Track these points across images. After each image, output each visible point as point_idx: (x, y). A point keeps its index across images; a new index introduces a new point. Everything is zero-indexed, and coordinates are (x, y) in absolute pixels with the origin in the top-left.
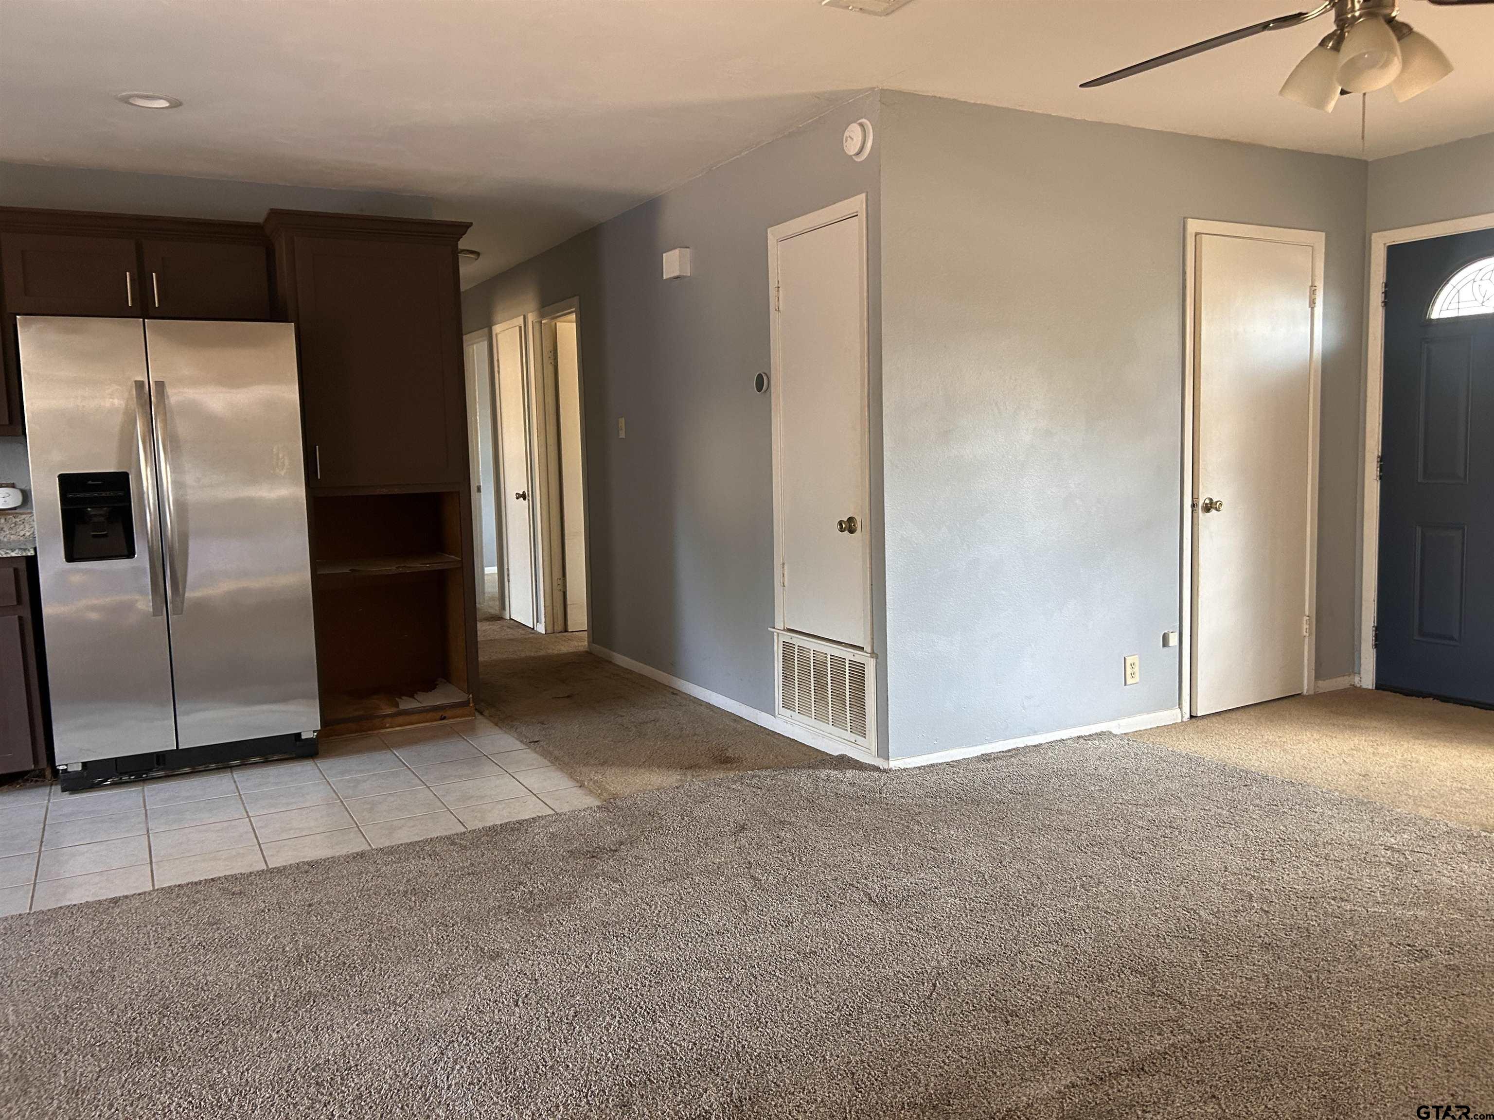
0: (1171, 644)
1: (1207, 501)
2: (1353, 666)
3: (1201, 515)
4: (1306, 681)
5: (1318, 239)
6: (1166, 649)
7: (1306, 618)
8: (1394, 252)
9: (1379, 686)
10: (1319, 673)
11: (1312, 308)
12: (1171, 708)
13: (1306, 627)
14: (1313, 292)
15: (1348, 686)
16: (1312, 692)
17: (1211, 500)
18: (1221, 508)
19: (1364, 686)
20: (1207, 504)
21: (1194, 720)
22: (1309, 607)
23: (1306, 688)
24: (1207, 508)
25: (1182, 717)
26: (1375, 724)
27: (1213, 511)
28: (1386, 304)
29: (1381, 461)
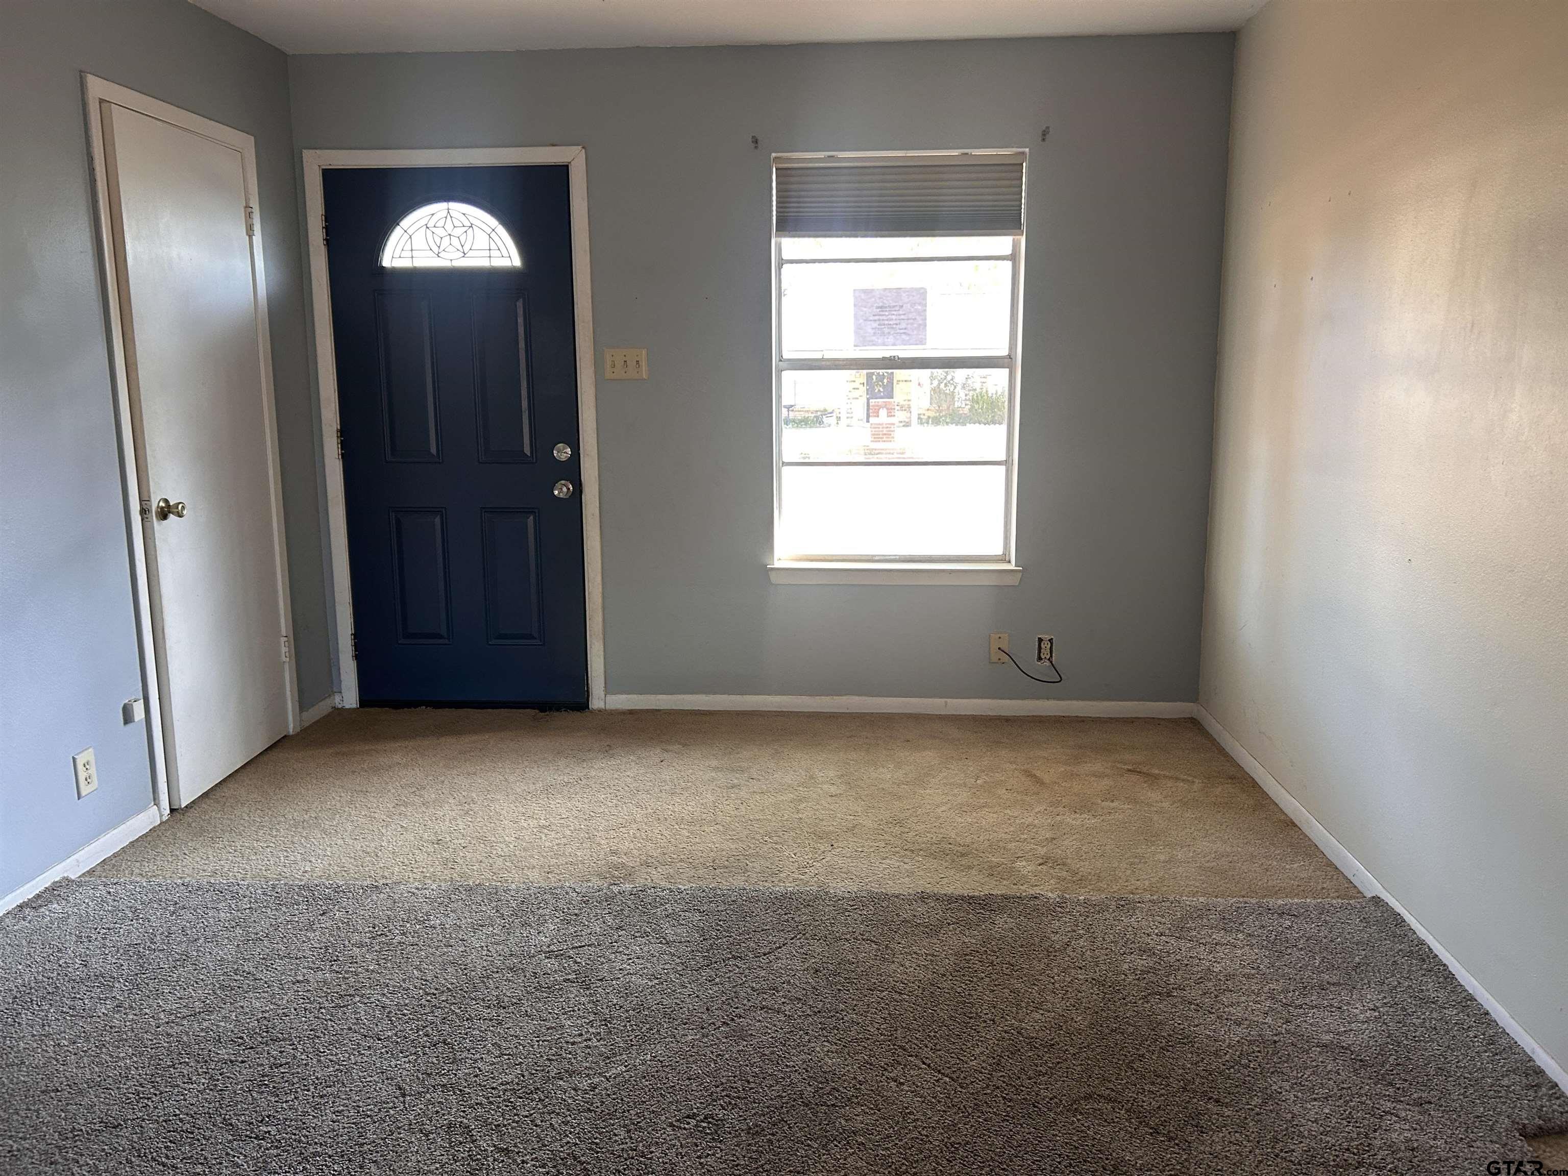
0: (136, 720)
1: (162, 504)
2: (332, 685)
4: (290, 718)
5: (246, 143)
6: (130, 726)
7: (283, 639)
9: (364, 702)
10: (303, 705)
11: (250, 237)
12: (144, 809)
13: (285, 650)
14: (249, 216)
15: (330, 710)
16: (298, 730)
17: (166, 501)
18: (185, 512)
19: (347, 707)
20: (162, 508)
21: (178, 816)
22: (284, 625)
23: (291, 726)
24: (164, 514)
25: (161, 816)
27: (172, 517)
28: (328, 242)
29: (341, 436)
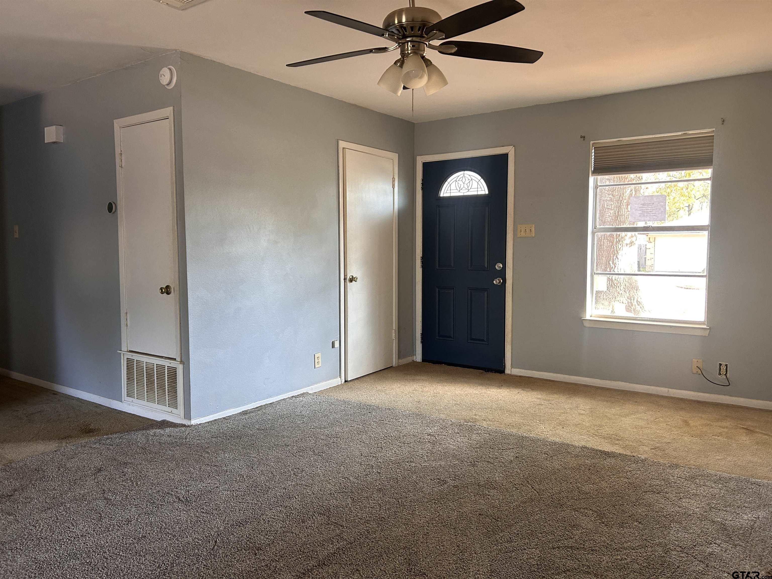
0: (336, 347)
1: (351, 277)
2: (413, 353)
3: (349, 284)
4: (394, 361)
5: (395, 156)
6: (333, 349)
7: (394, 331)
8: (426, 165)
9: (424, 360)
10: (400, 356)
11: (394, 188)
12: (336, 377)
13: (394, 335)
14: (394, 181)
15: (411, 361)
16: (397, 365)
17: (352, 276)
18: (357, 280)
19: (418, 361)
20: (351, 278)
21: (346, 383)
22: (395, 326)
23: (394, 363)
24: (351, 280)
25: (341, 382)
26: (422, 378)
27: (354, 282)
28: (423, 189)
29: (422, 259)
